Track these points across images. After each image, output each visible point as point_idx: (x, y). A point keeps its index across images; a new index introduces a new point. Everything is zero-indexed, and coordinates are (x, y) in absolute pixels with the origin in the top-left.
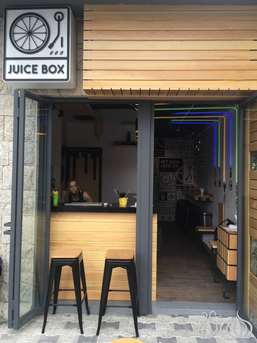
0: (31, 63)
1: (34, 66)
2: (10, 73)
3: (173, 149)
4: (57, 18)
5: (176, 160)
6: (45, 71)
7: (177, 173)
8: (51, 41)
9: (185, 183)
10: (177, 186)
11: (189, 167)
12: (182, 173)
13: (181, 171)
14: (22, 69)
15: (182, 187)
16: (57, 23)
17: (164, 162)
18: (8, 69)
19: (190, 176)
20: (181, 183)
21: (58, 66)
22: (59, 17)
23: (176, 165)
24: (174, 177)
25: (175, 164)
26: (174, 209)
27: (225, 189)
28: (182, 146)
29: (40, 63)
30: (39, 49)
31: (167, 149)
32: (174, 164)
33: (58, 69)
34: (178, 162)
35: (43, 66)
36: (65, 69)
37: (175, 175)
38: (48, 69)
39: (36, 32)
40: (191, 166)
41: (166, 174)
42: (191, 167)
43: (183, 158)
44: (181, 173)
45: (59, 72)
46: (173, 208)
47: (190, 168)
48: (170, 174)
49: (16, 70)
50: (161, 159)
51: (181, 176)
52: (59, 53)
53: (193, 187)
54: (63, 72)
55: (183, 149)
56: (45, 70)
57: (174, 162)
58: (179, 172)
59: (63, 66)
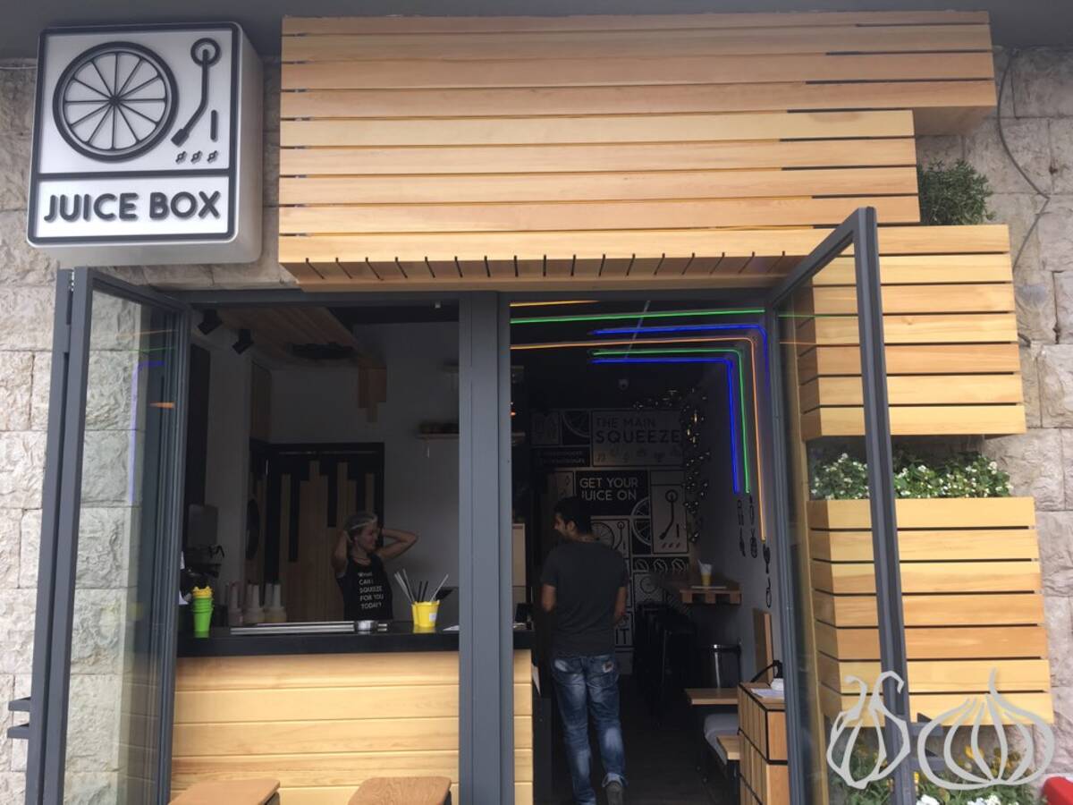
0: (118, 187)
1: (124, 197)
2: (49, 218)
3: (618, 440)
4: (200, 56)
5: (626, 475)
6: (159, 211)
7: (632, 517)
8: (180, 123)
9: (659, 548)
10: (635, 559)
11: (669, 498)
12: (649, 517)
13: (644, 510)
14: (85, 207)
15: (651, 561)
16: (199, 70)
17: (589, 483)
18: (44, 208)
19: (674, 528)
20: (647, 550)
21: (202, 195)
22: (206, 53)
23: (630, 493)
24: (625, 530)
25: (625, 489)
26: (629, 634)
27: (767, 562)
28: (643, 431)
29: (145, 188)
30: (144, 147)
31: (598, 441)
32: (623, 488)
33: (201, 204)
34: (633, 482)
35: (154, 196)
36: (222, 205)
37: (626, 522)
38: (169, 204)
39: (134, 96)
40: (674, 494)
42: (677, 498)
43: (648, 469)
44: (646, 517)
45: (202, 214)
46: (624, 630)
47: (672, 502)
48: (612, 522)
49: (70, 211)
50: (580, 475)
51: (644, 527)
52: (205, 157)
53: (686, 560)
54: (216, 214)
55: (649, 441)
56: (159, 206)
57: (623, 482)
58: (639, 514)
59: (216, 195)
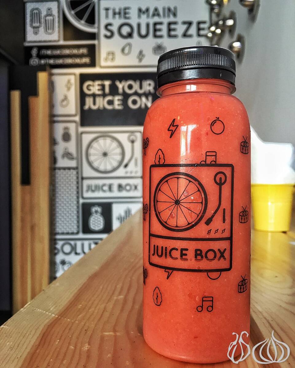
3: (130, 35)
17: (95, 87)
23: (144, 99)
24: (138, 146)
25: (140, 95)
28: (162, 23)
31: (106, 37)
34: (148, 86)
37: (139, 135)
41: (104, 135)
48: (122, 134)
50: (84, 78)
57: (136, 86)
